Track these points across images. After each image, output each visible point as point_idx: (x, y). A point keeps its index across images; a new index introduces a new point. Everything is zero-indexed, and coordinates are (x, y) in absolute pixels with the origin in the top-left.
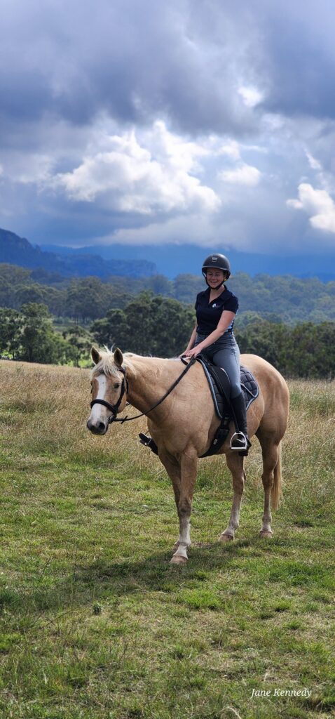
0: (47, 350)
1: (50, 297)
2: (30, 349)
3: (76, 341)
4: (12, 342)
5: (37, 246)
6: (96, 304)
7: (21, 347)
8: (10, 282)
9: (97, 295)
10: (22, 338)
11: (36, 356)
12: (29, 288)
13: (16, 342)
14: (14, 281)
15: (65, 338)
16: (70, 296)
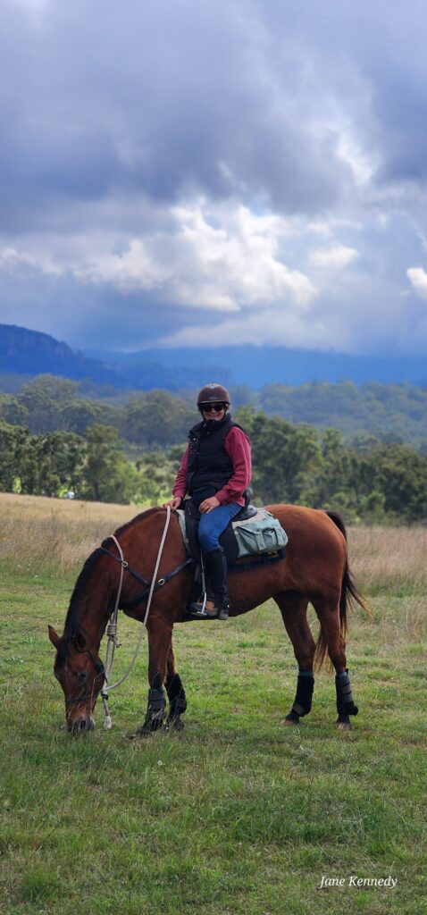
0: (118, 486)
1: (105, 417)
2: (96, 485)
3: (153, 473)
4: (73, 477)
5: (80, 352)
6: (166, 424)
7: (84, 482)
8: (52, 398)
9: (167, 412)
10: (85, 470)
11: (103, 493)
12: (78, 405)
13: (78, 476)
14: (57, 396)
15: (139, 470)
16: (131, 415)
